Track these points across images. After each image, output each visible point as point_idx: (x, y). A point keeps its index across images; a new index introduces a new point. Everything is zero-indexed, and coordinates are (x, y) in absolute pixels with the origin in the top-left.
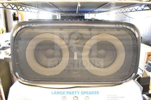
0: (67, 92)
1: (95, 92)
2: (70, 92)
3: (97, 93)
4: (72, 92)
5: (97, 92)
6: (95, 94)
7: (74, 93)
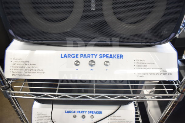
0: (81, 55)
1: (118, 55)
2: (85, 55)
3: (120, 57)
4: (88, 55)
5: (121, 55)
6: (118, 58)
7: (90, 56)
